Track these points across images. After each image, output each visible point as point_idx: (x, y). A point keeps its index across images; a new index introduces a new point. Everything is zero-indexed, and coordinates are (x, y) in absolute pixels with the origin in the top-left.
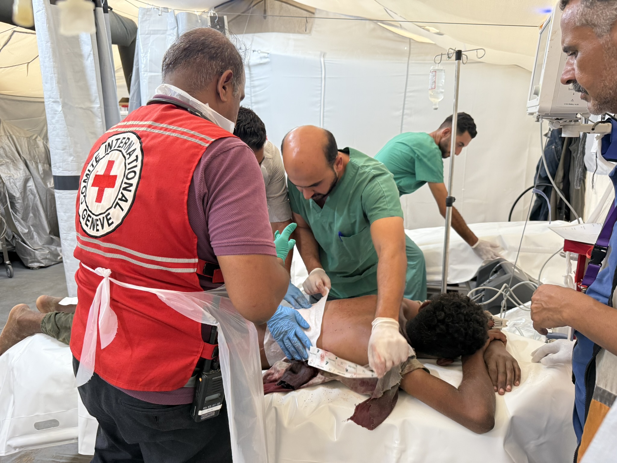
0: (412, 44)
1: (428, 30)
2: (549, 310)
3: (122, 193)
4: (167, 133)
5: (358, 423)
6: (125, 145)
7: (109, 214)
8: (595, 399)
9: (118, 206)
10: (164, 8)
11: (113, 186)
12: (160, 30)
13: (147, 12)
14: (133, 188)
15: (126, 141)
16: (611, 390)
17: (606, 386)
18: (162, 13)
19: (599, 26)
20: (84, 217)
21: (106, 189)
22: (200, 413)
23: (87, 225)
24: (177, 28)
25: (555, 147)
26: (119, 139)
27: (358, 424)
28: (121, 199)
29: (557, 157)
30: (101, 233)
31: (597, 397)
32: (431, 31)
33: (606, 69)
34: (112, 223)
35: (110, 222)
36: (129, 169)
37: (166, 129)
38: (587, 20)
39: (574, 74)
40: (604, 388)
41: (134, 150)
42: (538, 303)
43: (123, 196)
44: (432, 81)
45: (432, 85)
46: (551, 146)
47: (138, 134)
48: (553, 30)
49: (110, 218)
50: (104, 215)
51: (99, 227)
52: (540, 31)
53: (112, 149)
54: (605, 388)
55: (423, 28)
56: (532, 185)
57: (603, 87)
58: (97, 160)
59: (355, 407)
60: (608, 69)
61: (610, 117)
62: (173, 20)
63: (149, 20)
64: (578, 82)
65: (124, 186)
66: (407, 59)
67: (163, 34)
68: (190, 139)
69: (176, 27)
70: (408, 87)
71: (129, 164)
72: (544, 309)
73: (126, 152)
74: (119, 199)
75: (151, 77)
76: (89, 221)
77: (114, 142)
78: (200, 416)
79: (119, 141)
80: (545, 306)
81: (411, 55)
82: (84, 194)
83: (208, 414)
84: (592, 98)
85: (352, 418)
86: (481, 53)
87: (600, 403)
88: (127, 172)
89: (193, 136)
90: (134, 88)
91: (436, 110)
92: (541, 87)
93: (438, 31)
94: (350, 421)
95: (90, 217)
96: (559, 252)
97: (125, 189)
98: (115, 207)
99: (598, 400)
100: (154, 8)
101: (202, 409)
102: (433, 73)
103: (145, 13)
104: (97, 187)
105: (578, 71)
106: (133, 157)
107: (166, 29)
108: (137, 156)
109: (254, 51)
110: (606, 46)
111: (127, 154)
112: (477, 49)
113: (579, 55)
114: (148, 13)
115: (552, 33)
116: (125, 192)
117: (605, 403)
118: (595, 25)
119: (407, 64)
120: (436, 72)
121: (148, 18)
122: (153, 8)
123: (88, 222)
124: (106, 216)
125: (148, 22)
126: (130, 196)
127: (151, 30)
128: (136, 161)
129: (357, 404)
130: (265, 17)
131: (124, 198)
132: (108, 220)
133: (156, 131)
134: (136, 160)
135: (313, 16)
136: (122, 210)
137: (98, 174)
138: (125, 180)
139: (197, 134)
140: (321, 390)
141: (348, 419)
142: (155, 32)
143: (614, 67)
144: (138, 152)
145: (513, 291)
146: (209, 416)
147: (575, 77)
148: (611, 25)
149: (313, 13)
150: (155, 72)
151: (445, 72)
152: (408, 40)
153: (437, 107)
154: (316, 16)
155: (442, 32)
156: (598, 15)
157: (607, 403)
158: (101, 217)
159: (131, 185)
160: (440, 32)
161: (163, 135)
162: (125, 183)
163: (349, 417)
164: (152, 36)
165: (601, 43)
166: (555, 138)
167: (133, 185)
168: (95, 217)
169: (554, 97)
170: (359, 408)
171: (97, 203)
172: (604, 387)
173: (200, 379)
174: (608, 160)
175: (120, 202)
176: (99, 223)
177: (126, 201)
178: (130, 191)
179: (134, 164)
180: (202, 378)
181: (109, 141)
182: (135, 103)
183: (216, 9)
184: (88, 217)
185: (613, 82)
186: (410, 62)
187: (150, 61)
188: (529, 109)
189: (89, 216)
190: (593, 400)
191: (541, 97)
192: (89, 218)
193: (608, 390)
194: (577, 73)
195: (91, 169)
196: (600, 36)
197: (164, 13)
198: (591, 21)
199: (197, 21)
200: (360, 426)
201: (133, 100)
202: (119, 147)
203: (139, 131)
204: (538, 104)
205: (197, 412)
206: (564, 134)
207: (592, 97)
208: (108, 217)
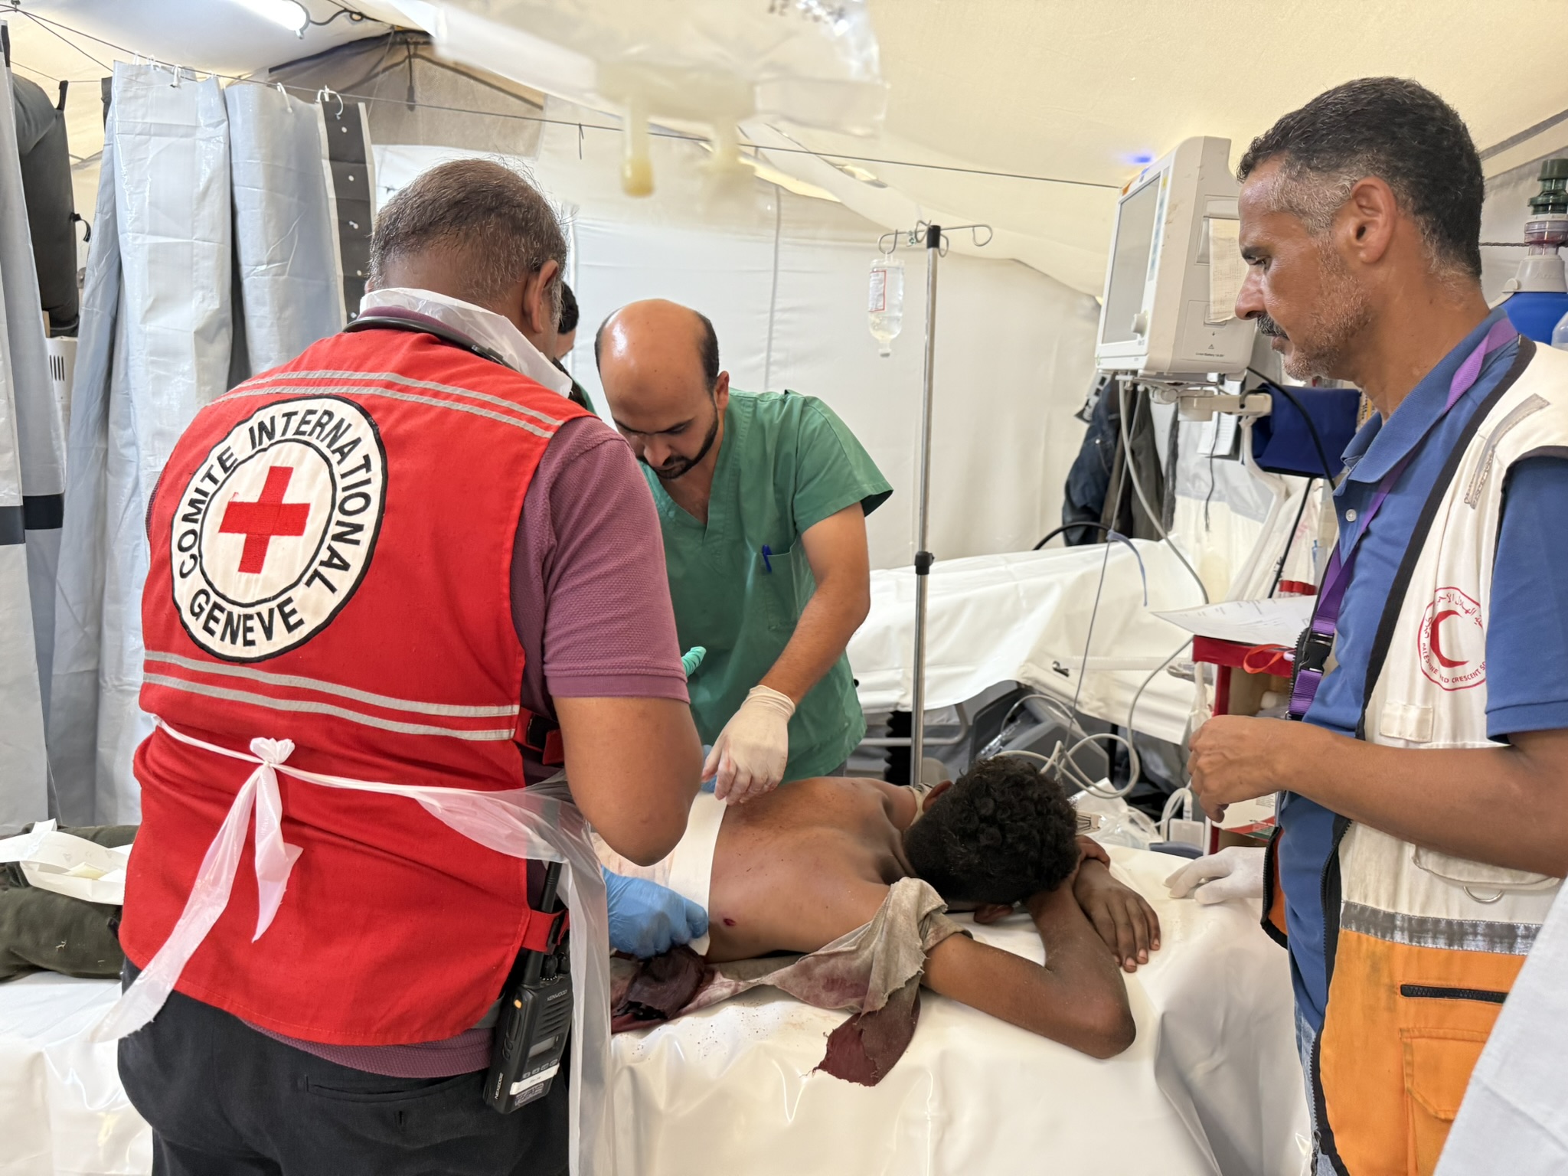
0: (782, 198)
1: (852, 174)
2: (1241, 763)
3: (330, 548)
4: (442, 404)
5: (839, 1075)
6: (318, 429)
7: (289, 601)
8: (1346, 927)
9: (317, 580)
10: (184, 68)
11: (297, 528)
12: (178, 126)
13: (138, 75)
14: (365, 537)
15: (321, 418)
16: (1377, 903)
17: (1366, 898)
18: (179, 81)
19: (1312, 215)
20: (197, 610)
21: (273, 539)
22: (515, 1088)
23: (212, 632)
24: (226, 123)
25: (1101, 443)
26: (295, 413)
27: (840, 1077)
28: (328, 564)
29: (1106, 463)
30: (263, 647)
31: (1351, 923)
32: (857, 176)
33: (1322, 294)
34: (301, 622)
35: (292, 620)
36: (345, 489)
37: (436, 394)
38: (1289, 202)
39: (1261, 300)
40: (1363, 903)
41: (355, 443)
42: (1214, 754)
43: (334, 553)
44: (878, 293)
45: (878, 300)
46: (1092, 440)
47: (361, 402)
49: (294, 612)
50: (274, 604)
51: (258, 634)
52: (1122, 198)
53: (278, 437)
54: (1365, 901)
55: (841, 170)
56: (1059, 524)
57: (1315, 327)
58: (228, 464)
59: (826, 1041)
60: (1326, 294)
61: (1265, 381)
62: (216, 101)
63: (145, 96)
64: (1270, 315)
65: (335, 529)
66: (774, 232)
67: (186, 136)
68: (505, 419)
69: (223, 121)
70: (777, 300)
71: (343, 476)
72: (1231, 763)
73: (329, 446)
74: (322, 563)
75: (155, 249)
76: (217, 621)
77: (280, 424)
78: (513, 1097)
79: (295, 421)
80: (1231, 756)
81: (783, 225)
82: (195, 551)
83: (531, 1089)
84: (1294, 347)
85: (823, 1066)
86: (982, 234)
87: (1356, 934)
88: (340, 495)
89: (509, 412)
90: (96, 274)
91: (885, 359)
93: (873, 178)
94: (820, 1072)
95: (222, 610)
97: (338, 537)
98: (308, 584)
99: (1354, 929)
100: (155, 66)
101: (519, 1079)
102: (878, 275)
103: (134, 78)
104: (240, 532)
105: (1271, 295)
106: (355, 459)
107: (194, 124)
108: (366, 458)
110: (1323, 252)
111: (334, 452)
112: (974, 227)
113: (1274, 266)
114: (141, 79)
115: (1169, 208)
116: (338, 546)
117: (1368, 932)
118: (1304, 213)
119: (773, 245)
120: (885, 272)
121: (141, 93)
122: (152, 67)
123: (212, 624)
124: (281, 607)
125: (141, 101)
126: (355, 555)
127: (151, 124)
128: (364, 470)
129: (829, 1033)
130: (412, 108)
131: (336, 561)
132: (285, 617)
133: (412, 398)
134: (367, 464)
135: (538, 114)
136: (333, 589)
137: (238, 499)
138: (338, 516)
139: (516, 407)
140: (732, 1012)
141: (815, 1069)
142: (164, 130)
143: (1337, 291)
144: (369, 446)
145: (1073, 756)
146: (531, 1096)
147: (1264, 305)
148: (1332, 214)
149: (541, 108)
150: (167, 235)
151: (903, 274)
152: (773, 190)
153: (888, 350)
154: (548, 114)
155: (882, 180)
156: (1310, 195)
157: (1373, 931)
158: (264, 609)
159: (358, 528)
160: (877, 180)
161: (430, 408)
162: (339, 523)
163: (817, 1065)
164: (153, 138)
165: (1315, 246)
166: (1101, 423)
167: (365, 528)
168: (237, 611)
169: (1176, 339)
170: (836, 1039)
171: (245, 575)
172: (1363, 900)
173: (518, 1004)
174: (1266, 469)
175: (323, 570)
176: (255, 623)
177: (345, 566)
178: (357, 542)
179: (361, 475)
180: (521, 1000)
181: (264, 416)
182: (97, 313)
183: (273, 73)
184: (212, 610)
185: (1335, 319)
186: (781, 239)
187: (150, 203)
188: (1102, 361)
189: (216, 606)
190: (1342, 930)
192: (217, 613)
193: (1371, 904)
194: (1269, 299)
195: (208, 486)
196: (1312, 233)
197: (184, 82)
198: (1298, 204)
199: (285, 110)
200: (844, 1082)
201: (93, 305)
202: (298, 432)
203: (360, 395)
204: (1143, 353)
205: (506, 1087)
206: (1183, 414)
207: (1296, 344)
208: (287, 609)
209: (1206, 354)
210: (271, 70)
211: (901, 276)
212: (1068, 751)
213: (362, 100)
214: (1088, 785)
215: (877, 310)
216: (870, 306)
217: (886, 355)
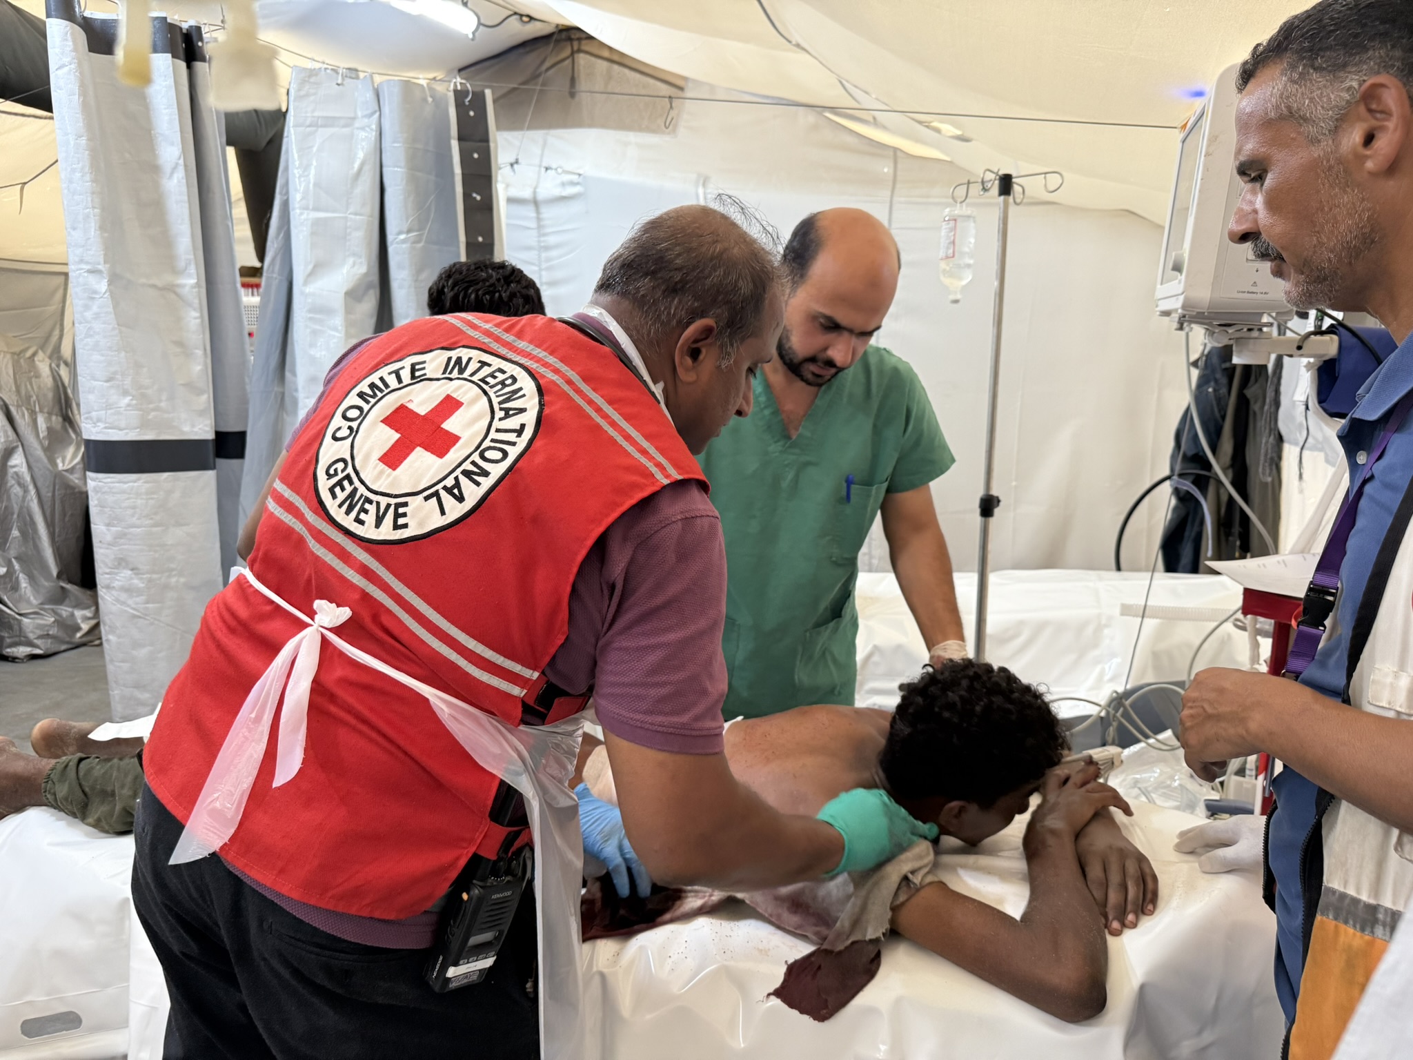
0: (899, 160)
1: (938, 131)
2: (1218, 717)
5: (793, 1005)
7: (406, 504)
8: (1323, 914)
9: (434, 499)
10: (349, 69)
12: (340, 118)
13: (310, 76)
14: (487, 483)
16: (1358, 891)
17: (1346, 884)
18: (343, 79)
19: (1314, 122)
23: (334, 496)
24: (378, 114)
25: (1215, 390)
27: (792, 1007)
29: (1220, 411)
31: (1328, 910)
32: (944, 131)
33: (1322, 210)
34: (406, 526)
35: (400, 521)
38: (1290, 108)
39: (1256, 221)
40: (1341, 889)
43: (457, 485)
44: (948, 241)
46: (1205, 388)
48: (1210, 133)
50: (393, 501)
52: (1182, 136)
54: (1344, 887)
55: (927, 127)
57: (1315, 246)
59: (784, 969)
60: (1326, 209)
62: (370, 95)
63: (315, 94)
64: (1264, 235)
66: (889, 193)
67: (346, 126)
69: (375, 112)
72: (1208, 718)
74: (445, 488)
75: (317, 223)
80: (1209, 710)
81: (898, 186)
84: (1292, 270)
85: (777, 993)
86: (1054, 181)
87: (1334, 922)
90: (276, 246)
91: (955, 305)
92: (1186, 256)
93: (959, 133)
94: (773, 998)
96: (1232, 619)
98: (427, 498)
99: (1330, 917)
100: (326, 69)
103: (307, 79)
105: (1265, 214)
107: (352, 115)
109: (547, 169)
110: (1325, 163)
112: (1046, 173)
113: (1269, 180)
114: (312, 80)
115: (1209, 140)
117: (1346, 922)
118: (1305, 119)
119: (888, 205)
120: (955, 220)
121: (312, 91)
122: (323, 69)
124: (397, 506)
125: (312, 98)
126: (472, 494)
127: (319, 117)
129: (791, 961)
130: (572, 95)
131: (456, 492)
135: (680, 93)
136: (443, 513)
140: (703, 925)
141: (769, 995)
142: (329, 122)
143: (1339, 206)
145: (1132, 705)
147: (1258, 227)
148: (1337, 120)
149: (681, 89)
150: (326, 211)
151: (975, 222)
152: (891, 153)
153: (959, 297)
154: (688, 94)
155: (968, 135)
156: (1312, 99)
157: (1351, 922)
158: (383, 501)
159: (485, 474)
160: (962, 135)
163: (772, 992)
164: (320, 129)
165: (1316, 155)
166: (1213, 371)
167: (490, 476)
169: (1216, 277)
170: (795, 970)
172: (1342, 886)
174: (1333, 415)
175: (443, 494)
177: (461, 499)
178: (478, 484)
182: (276, 278)
183: (463, 73)
186: (896, 199)
187: (315, 185)
188: (1160, 303)
190: (1319, 916)
191: (1187, 276)
193: (1351, 891)
194: (1263, 218)
196: (1314, 141)
197: (348, 81)
198: (1299, 109)
199: (425, 100)
200: (796, 1013)
201: (273, 272)
204: (1180, 292)
206: (1239, 357)
207: (1293, 266)
209: (1248, 292)
210: (460, 70)
211: (972, 224)
212: (1126, 700)
213: (488, 87)
214: (1147, 737)
215: (947, 257)
216: (942, 254)
217: (956, 301)
